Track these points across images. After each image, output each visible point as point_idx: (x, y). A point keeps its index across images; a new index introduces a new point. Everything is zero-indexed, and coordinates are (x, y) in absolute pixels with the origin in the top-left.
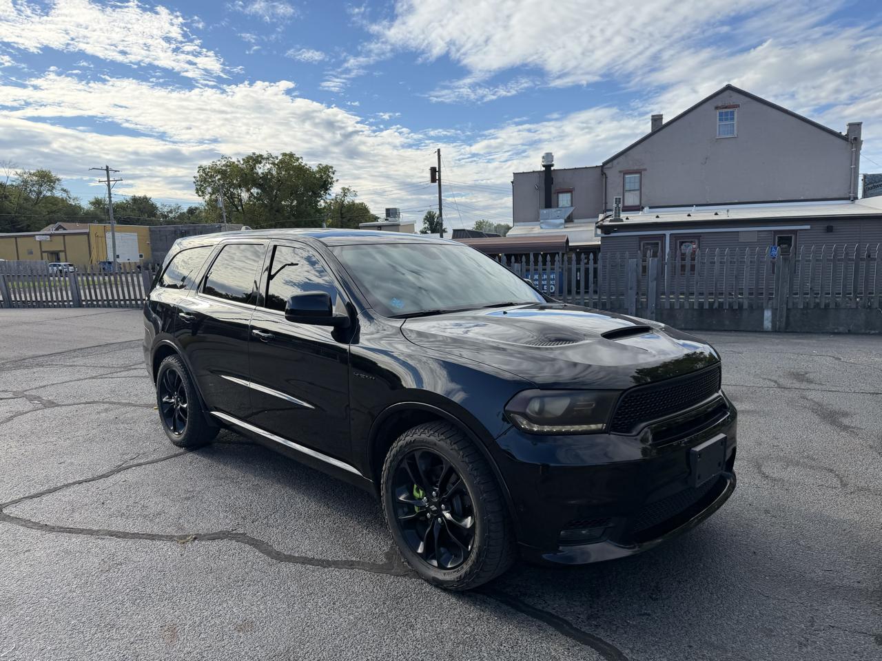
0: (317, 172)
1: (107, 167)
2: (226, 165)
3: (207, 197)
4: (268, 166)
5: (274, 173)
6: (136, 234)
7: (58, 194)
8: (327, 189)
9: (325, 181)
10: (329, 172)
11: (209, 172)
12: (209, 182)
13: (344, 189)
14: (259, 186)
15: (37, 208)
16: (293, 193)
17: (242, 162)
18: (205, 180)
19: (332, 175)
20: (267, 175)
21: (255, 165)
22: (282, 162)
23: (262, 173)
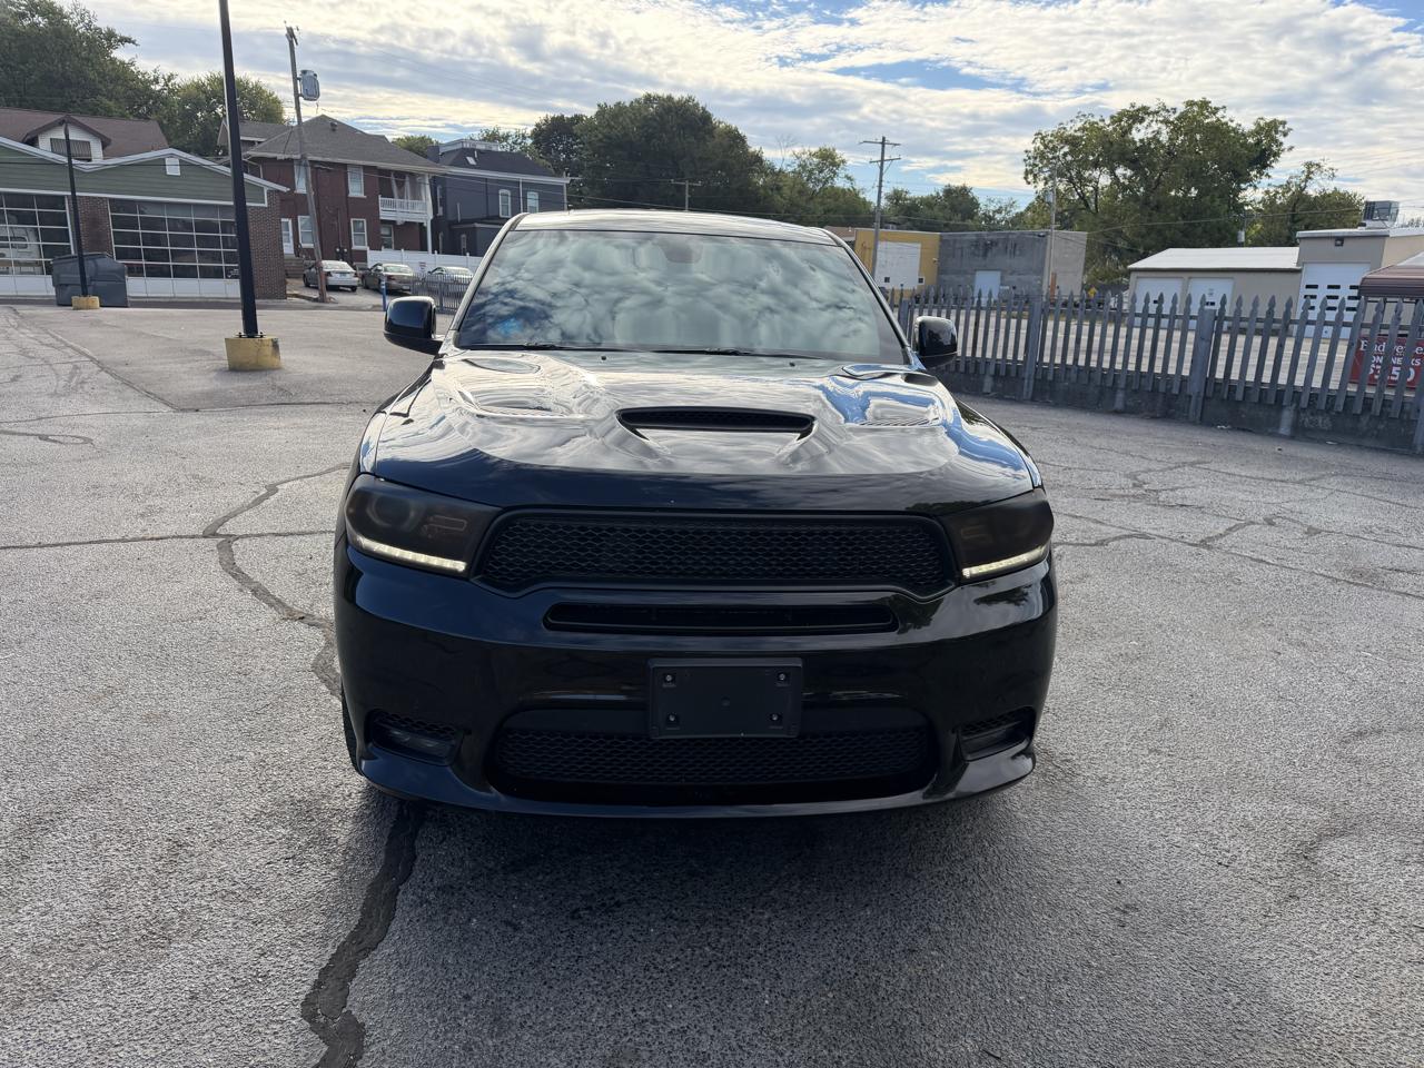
0: (1252, 134)
1: (884, 139)
2: (1083, 129)
3: (1041, 185)
4: (1155, 127)
5: (1164, 138)
6: (919, 245)
7: (840, 183)
8: (1265, 166)
9: (1265, 150)
10: (1277, 132)
11: (1050, 141)
12: (1048, 159)
13: (1309, 165)
14: (1132, 163)
15: (811, 205)
16: (1195, 175)
17: (1108, 122)
18: (1042, 156)
19: (1280, 138)
20: (1150, 144)
21: (1130, 127)
22: (1183, 117)
23: (1141, 141)
